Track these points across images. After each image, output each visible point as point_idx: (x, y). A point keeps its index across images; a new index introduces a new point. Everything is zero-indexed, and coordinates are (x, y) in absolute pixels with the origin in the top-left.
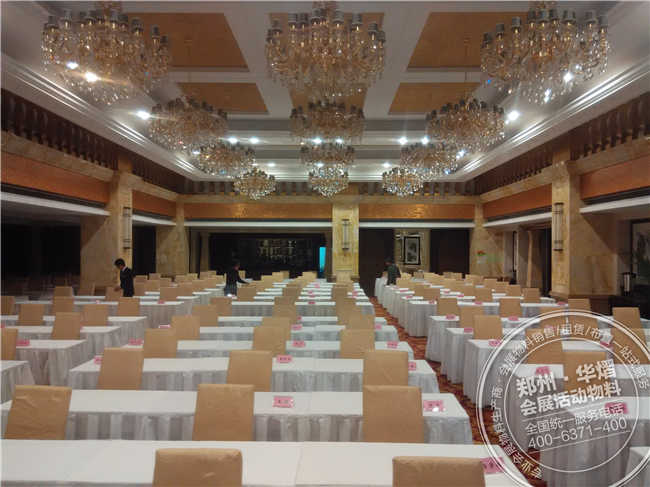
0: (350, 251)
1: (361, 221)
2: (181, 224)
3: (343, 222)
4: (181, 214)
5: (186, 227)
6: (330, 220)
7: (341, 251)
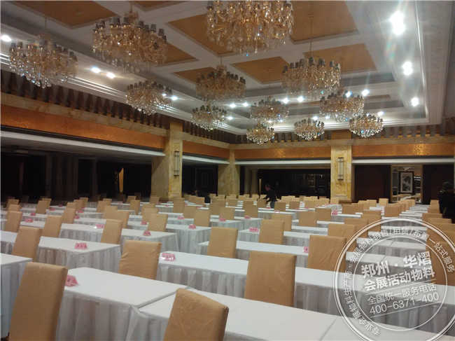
0: (344, 181)
1: (354, 158)
2: (232, 164)
3: (339, 160)
4: (233, 156)
5: (237, 165)
6: (329, 159)
7: (338, 182)
